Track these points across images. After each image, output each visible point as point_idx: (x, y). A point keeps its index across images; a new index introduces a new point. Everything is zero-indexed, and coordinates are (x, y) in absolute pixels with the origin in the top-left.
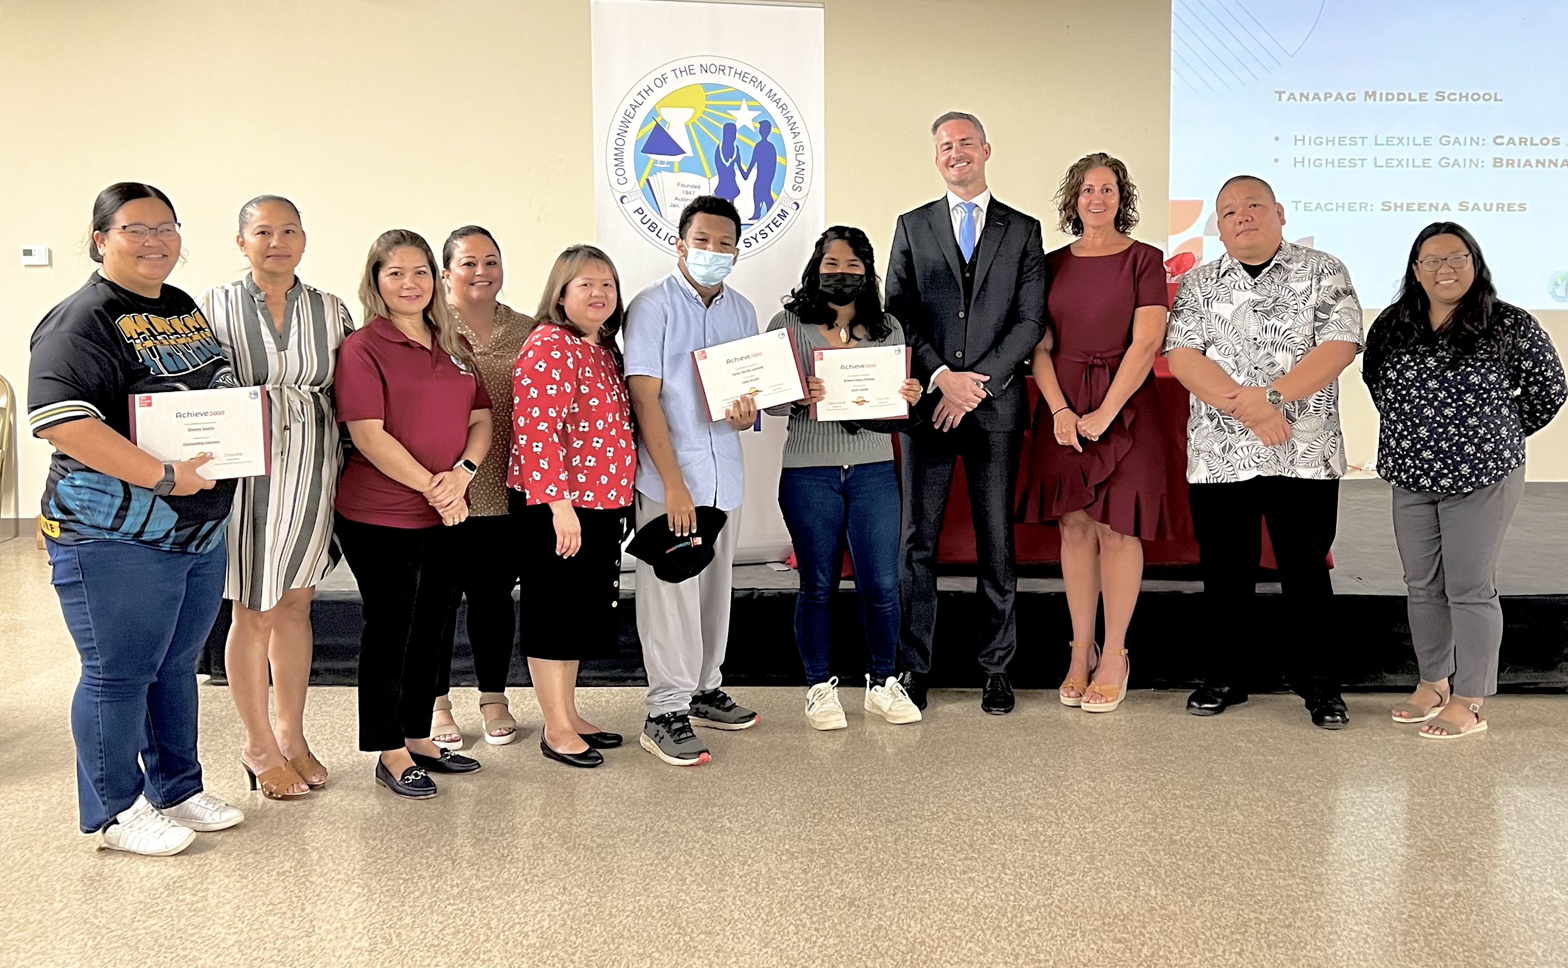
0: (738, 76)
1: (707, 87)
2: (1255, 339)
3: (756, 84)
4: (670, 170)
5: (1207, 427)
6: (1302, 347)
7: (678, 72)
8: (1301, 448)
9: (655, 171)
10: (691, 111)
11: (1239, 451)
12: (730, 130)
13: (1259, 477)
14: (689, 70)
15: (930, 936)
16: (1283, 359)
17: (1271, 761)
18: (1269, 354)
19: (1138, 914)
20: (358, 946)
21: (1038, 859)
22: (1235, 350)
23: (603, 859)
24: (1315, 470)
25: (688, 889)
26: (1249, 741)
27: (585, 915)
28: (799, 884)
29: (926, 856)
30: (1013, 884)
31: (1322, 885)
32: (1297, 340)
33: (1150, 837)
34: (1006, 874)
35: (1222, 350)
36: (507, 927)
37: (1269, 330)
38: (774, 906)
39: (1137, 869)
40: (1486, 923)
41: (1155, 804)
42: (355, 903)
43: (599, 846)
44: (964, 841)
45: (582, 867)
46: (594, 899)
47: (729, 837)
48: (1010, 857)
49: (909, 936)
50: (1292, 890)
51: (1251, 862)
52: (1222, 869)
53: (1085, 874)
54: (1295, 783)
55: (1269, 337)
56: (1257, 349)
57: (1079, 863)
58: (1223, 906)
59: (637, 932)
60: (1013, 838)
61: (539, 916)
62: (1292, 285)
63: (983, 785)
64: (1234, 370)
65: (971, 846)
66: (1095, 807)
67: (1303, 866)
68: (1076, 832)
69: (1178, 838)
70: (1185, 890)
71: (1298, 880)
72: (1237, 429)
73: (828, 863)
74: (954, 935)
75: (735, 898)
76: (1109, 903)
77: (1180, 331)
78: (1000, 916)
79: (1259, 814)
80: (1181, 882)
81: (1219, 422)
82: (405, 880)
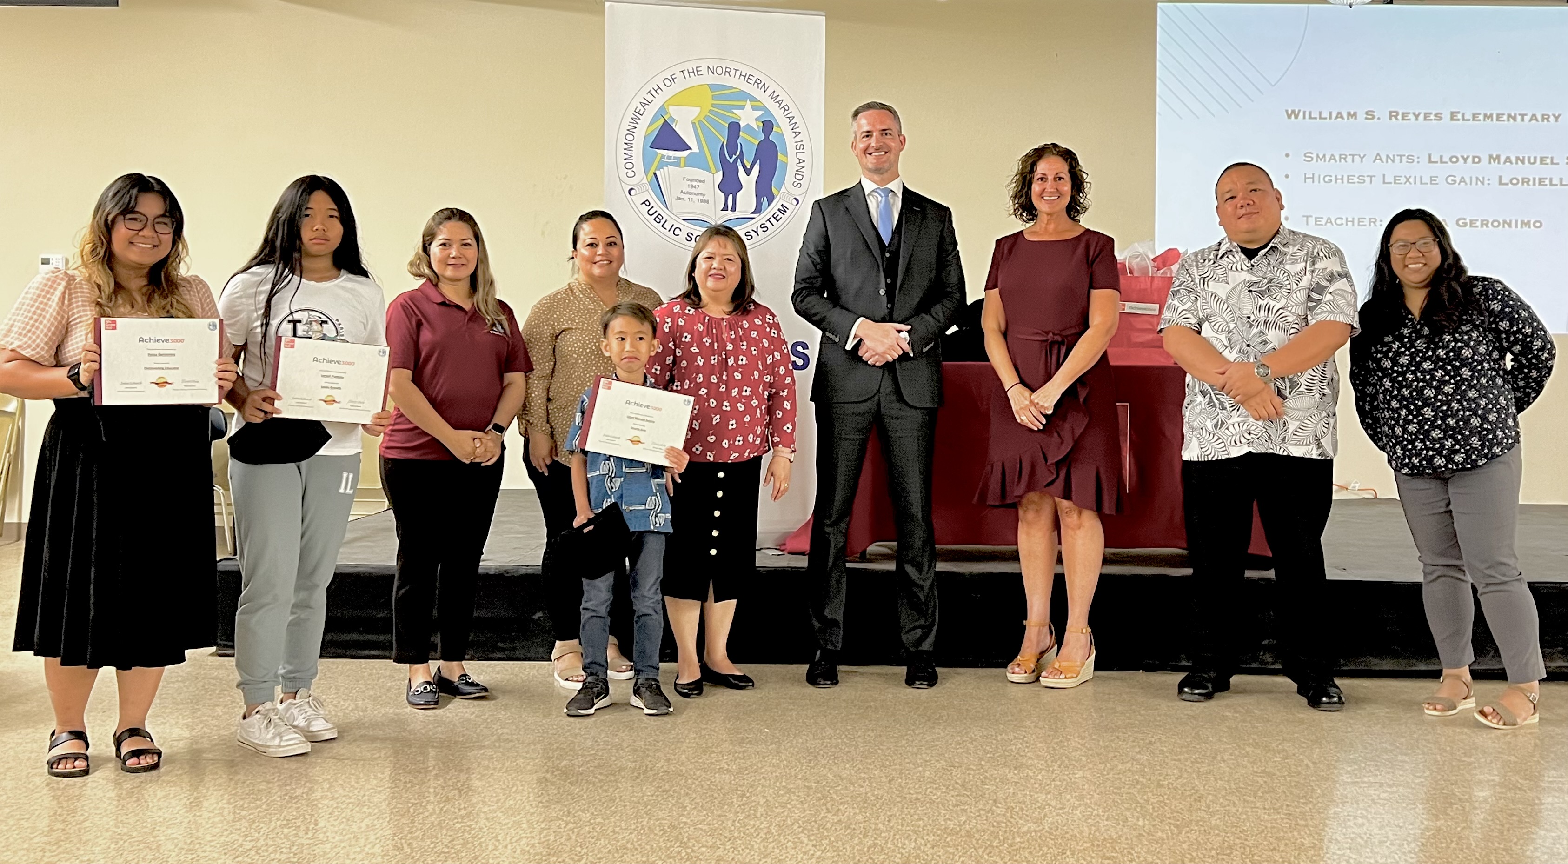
0: (742, 78)
1: (713, 87)
2: (1249, 318)
3: (760, 86)
4: (677, 163)
5: (1200, 403)
6: (1296, 326)
7: (686, 73)
8: (1292, 426)
9: (661, 165)
10: (698, 109)
11: (1231, 428)
12: (734, 128)
13: (1250, 453)
14: (697, 72)
15: (924, 851)
16: (1274, 337)
17: (1257, 728)
18: (1261, 332)
19: (1127, 839)
20: (370, 852)
21: (1028, 797)
22: (1229, 327)
23: (606, 791)
24: (1307, 448)
25: (689, 814)
26: (1236, 712)
27: (589, 832)
28: (796, 811)
29: (920, 793)
30: (1004, 815)
31: (1306, 820)
32: (1290, 319)
33: (1138, 782)
34: (998, 807)
35: (1216, 327)
36: (514, 840)
37: (1262, 308)
38: (772, 828)
39: (1126, 806)
40: (1465, 851)
41: (1143, 758)
42: (366, 820)
43: (601, 781)
44: (957, 783)
45: (585, 796)
46: (598, 820)
47: (728, 776)
48: (1001, 795)
49: (904, 851)
50: (1277, 823)
51: (1237, 802)
52: (1208, 807)
53: (1074, 808)
54: (1280, 744)
55: (1262, 316)
56: (1250, 327)
57: (1069, 800)
58: (1209, 833)
59: (640, 845)
60: (1004, 781)
61: (545, 832)
62: (1287, 267)
63: (975, 740)
64: (1226, 347)
65: (963, 786)
66: (1084, 759)
67: (1287, 805)
68: (1066, 777)
69: (1166, 783)
70: (1172, 821)
71: (1283, 816)
72: (1227, 405)
73: (824, 797)
74: (947, 852)
75: (734, 821)
76: (1098, 830)
77: (1175, 310)
78: (992, 838)
79: (1245, 767)
80: (1168, 816)
81: (1211, 398)
82: (414, 804)
